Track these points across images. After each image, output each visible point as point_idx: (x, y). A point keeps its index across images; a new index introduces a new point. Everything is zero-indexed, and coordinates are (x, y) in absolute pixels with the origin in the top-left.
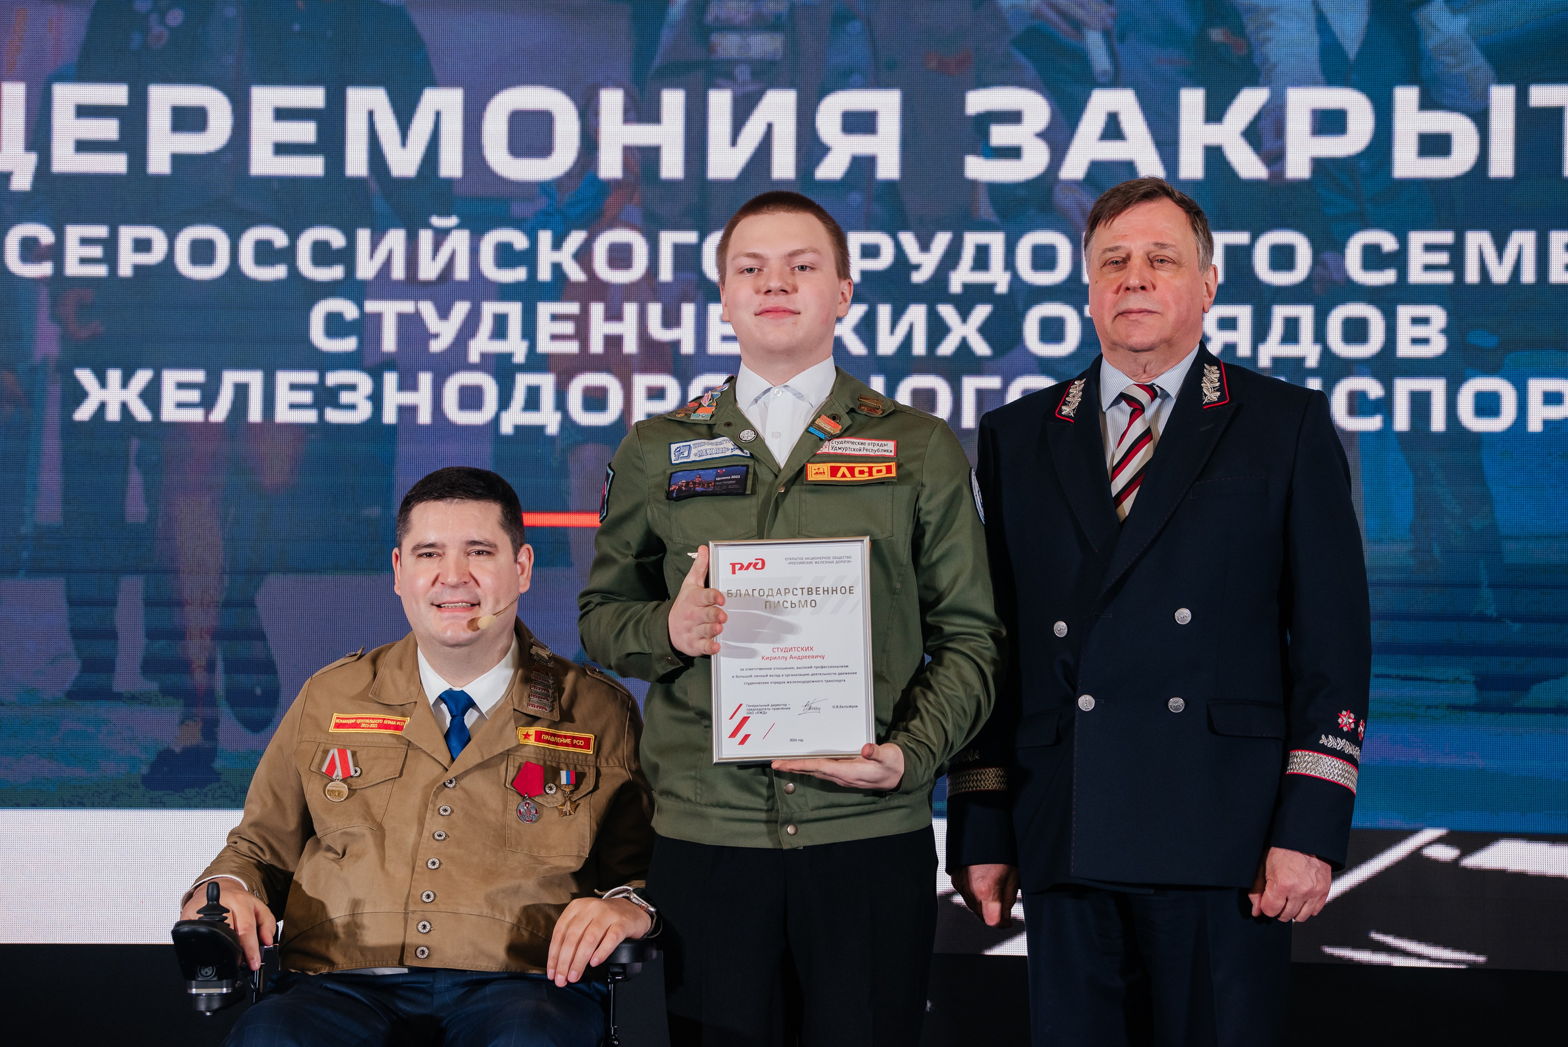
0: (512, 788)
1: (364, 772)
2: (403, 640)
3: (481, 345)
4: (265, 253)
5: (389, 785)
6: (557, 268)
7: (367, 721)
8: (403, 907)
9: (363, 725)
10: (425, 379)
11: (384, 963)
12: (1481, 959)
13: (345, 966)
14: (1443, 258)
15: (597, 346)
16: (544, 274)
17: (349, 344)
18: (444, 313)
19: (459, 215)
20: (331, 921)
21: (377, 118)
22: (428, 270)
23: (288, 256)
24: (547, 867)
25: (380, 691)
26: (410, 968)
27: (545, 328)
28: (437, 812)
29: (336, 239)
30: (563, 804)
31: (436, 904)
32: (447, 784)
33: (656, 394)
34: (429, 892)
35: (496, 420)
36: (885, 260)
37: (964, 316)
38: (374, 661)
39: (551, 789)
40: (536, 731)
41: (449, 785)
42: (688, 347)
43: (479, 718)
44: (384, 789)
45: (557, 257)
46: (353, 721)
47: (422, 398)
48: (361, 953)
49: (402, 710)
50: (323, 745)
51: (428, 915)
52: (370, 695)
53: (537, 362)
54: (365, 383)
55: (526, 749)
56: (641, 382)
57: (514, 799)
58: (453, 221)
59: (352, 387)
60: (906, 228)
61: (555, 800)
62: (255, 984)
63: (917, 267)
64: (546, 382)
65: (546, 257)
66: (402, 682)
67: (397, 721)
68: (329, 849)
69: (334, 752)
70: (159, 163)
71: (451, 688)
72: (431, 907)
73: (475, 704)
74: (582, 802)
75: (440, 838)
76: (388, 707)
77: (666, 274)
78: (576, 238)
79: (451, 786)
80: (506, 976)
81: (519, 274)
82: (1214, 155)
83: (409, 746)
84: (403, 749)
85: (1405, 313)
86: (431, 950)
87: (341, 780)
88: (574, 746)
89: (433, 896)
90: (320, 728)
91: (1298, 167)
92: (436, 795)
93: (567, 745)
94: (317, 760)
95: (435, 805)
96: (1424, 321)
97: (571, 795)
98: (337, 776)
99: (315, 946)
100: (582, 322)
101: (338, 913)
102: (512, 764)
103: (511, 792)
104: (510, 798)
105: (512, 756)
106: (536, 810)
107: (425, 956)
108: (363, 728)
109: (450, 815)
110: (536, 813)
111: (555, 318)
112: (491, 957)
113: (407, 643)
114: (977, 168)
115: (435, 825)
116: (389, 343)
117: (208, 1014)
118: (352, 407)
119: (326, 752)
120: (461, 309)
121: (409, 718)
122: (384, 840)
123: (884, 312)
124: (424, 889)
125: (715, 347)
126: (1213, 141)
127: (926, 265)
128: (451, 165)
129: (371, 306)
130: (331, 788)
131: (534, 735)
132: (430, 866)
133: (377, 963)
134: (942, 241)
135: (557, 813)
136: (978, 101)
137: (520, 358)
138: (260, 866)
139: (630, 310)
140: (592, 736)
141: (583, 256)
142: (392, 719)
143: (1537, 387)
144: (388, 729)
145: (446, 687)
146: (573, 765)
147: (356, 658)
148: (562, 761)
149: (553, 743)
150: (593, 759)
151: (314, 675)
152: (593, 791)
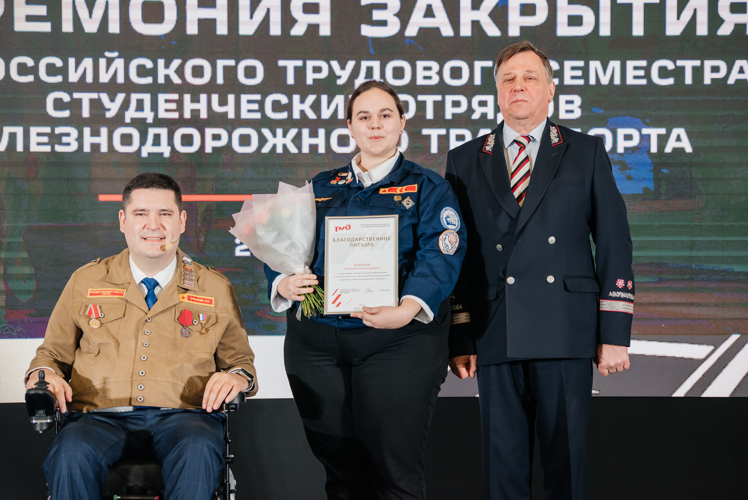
0: (178, 322)
1: (105, 315)
2: (121, 254)
3: (131, 114)
4: (23, 69)
5: (118, 321)
6: (167, 77)
7: (106, 292)
8: (131, 378)
9: (103, 294)
10: (104, 131)
11: (122, 404)
12: (598, 392)
13: (102, 406)
14: (579, 73)
15: (187, 115)
16: (161, 80)
17: (66, 114)
18: (112, 100)
19: (118, 51)
20: (93, 386)
21: (77, 4)
23: (34, 70)
24: (196, 358)
25: (112, 278)
26: (134, 406)
27: (162, 106)
28: (143, 334)
29: (58, 62)
30: (202, 329)
31: (146, 377)
32: (147, 320)
33: (216, 137)
35: (139, 151)
36: (324, 74)
38: (107, 263)
39: (196, 322)
41: (148, 321)
42: (231, 115)
43: (161, 290)
44: (116, 323)
45: (167, 72)
46: (99, 292)
47: (102, 140)
48: (110, 400)
49: (123, 286)
50: (85, 303)
51: (143, 382)
52: (107, 280)
53: (158, 122)
54: (74, 132)
55: (182, 304)
56: (209, 132)
57: (179, 327)
58: (116, 54)
59: (68, 135)
60: (334, 59)
61: (197, 327)
63: (340, 77)
64: (163, 132)
65: (162, 72)
66: (122, 274)
67: (120, 291)
69: (91, 307)
71: (147, 277)
72: (144, 378)
73: (159, 284)
74: (211, 328)
75: (146, 346)
76: (116, 285)
77: (220, 80)
78: (176, 63)
80: (181, 411)
81: (149, 80)
82: (476, 25)
83: (127, 302)
84: (124, 304)
85: (563, 98)
86: (144, 398)
87: (96, 319)
88: (205, 303)
89: (144, 373)
90: (83, 296)
91: (514, 31)
92: (143, 325)
93: (202, 302)
94: (82, 310)
95: (142, 330)
96: (571, 102)
97: (205, 325)
98: (93, 317)
99: (86, 398)
100: (180, 103)
101: (97, 384)
102: (177, 310)
103: (178, 324)
104: (177, 326)
105: (177, 307)
107: (142, 401)
108: (104, 295)
109: (149, 334)
110: (189, 333)
111: (167, 101)
112: (172, 401)
114: (367, 31)
115: (143, 339)
116: (86, 113)
117: (41, 432)
118: (68, 144)
119: (87, 306)
120: (120, 97)
121: (126, 290)
122: (119, 347)
123: (324, 98)
124: (140, 369)
125: (244, 115)
126: (475, 18)
127: (344, 76)
128: (114, 28)
129: (76, 95)
131: (187, 297)
132: (142, 359)
133: (118, 405)
134: (351, 65)
135: (199, 334)
137: (150, 120)
138: (56, 361)
139: (203, 97)
141: (180, 71)
142: (117, 290)
143: (621, 132)
144: (116, 295)
145: (145, 276)
146: (205, 312)
147: (97, 262)
148: (200, 309)
149: (195, 301)
150: (214, 309)
151: (76, 271)
152: (215, 324)
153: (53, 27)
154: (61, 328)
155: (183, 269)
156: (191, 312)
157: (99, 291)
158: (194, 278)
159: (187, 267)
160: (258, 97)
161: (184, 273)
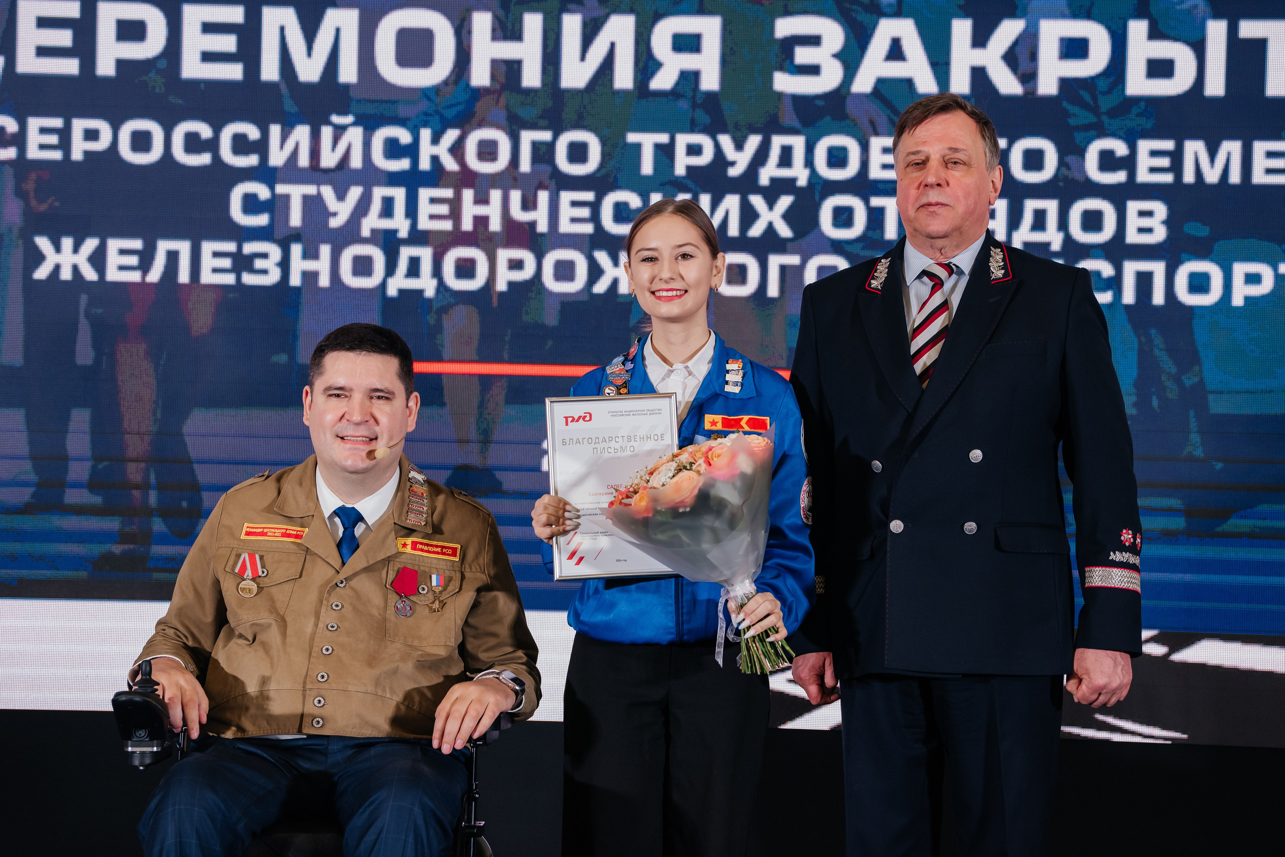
0: (391, 589)
1: (270, 573)
2: (303, 464)
3: (371, 222)
4: (193, 143)
5: (291, 584)
6: (435, 159)
7: (273, 530)
8: (302, 686)
9: (269, 534)
10: (325, 250)
11: (286, 731)
12: (1185, 736)
13: (254, 733)
14: (1165, 162)
16: (425, 164)
17: (262, 220)
18: (341, 196)
19: (354, 114)
20: (244, 695)
21: (288, 33)
22: (328, 159)
23: (212, 146)
24: (420, 653)
25: (283, 506)
26: (308, 735)
27: (425, 209)
28: (330, 607)
29: (253, 132)
30: (433, 603)
31: (330, 683)
32: (338, 584)
33: (516, 265)
34: (323, 673)
35: (383, 285)
36: (706, 158)
37: (771, 204)
38: (279, 481)
39: (423, 589)
40: (412, 541)
41: (340, 585)
42: (542, 227)
43: (366, 529)
44: (287, 587)
45: (435, 150)
47: (322, 265)
48: (267, 722)
49: (303, 521)
50: (236, 549)
51: (323, 692)
52: (275, 509)
53: (418, 237)
54: (275, 252)
55: (404, 556)
57: (393, 597)
58: (349, 119)
59: (265, 256)
60: (724, 131)
61: (427, 599)
62: (180, 745)
63: (733, 164)
64: (425, 254)
65: (426, 150)
66: (302, 499)
67: (297, 531)
68: (241, 636)
69: (245, 556)
70: (105, 67)
71: (343, 505)
72: (325, 686)
73: (363, 518)
74: (449, 601)
75: (333, 629)
76: (289, 519)
77: (525, 166)
78: (451, 135)
79: (342, 585)
81: (403, 164)
82: (979, 75)
83: (307, 552)
84: (302, 555)
85: (1133, 207)
86: (325, 720)
87: (251, 579)
89: (326, 676)
90: (234, 536)
91: (1047, 86)
92: (329, 593)
93: (437, 553)
94: (231, 563)
95: (328, 602)
96: (1149, 214)
97: (440, 595)
98: (247, 576)
99: (229, 715)
100: (455, 206)
102: (392, 568)
103: (391, 591)
104: (389, 596)
105: (392, 562)
106: (411, 607)
107: (320, 726)
108: (269, 536)
109: (341, 609)
110: (411, 609)
111: (433, 201)
112: (374, 727)
113: (306, 466)
114: (784, 82)
115: (328, 618)
116: (296, 219)
117: (141, 768)
118: (264, 272)
119: (238, 556)
120: (355, 193)
121: (307, 529)
122: (286, 630)
123: (705, 199)
124: (320, 670)
125: (565, 227)
126: (978, 63)
127: (740, 162)
128: (348, 73)
129: (281, 189)
130: (243, 587)
131: (411, 544)
132: (325, 652)
133: (280, 731)
134: (753, 142)
135: (427, 610)
136: (785, 27)
137: (403, 233)
138: (186, 646)
139: (496, 195)
140: (458, 546)
141: (457, 150)
142: (293, 529)
143: (1240, 269)
144: (291, 537)
145: (340, 503)
146: (442, 570)
147: (263, 478)
148: (434, 566)
149: (426, 551)
150: (459, 564)
151: (228, 492)
152: (458, 592)
153: (246, 72)
154: (196, 591)
155: (407, 493)
156: (416, 572)
157: (262, 529)
158: (427, 510)
159: (415, 490)
160: (589, 196)
161: (409, 500)
